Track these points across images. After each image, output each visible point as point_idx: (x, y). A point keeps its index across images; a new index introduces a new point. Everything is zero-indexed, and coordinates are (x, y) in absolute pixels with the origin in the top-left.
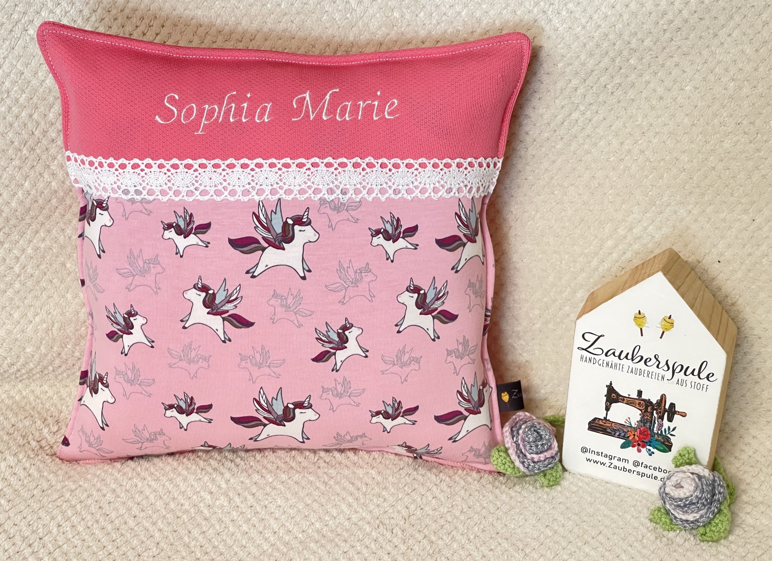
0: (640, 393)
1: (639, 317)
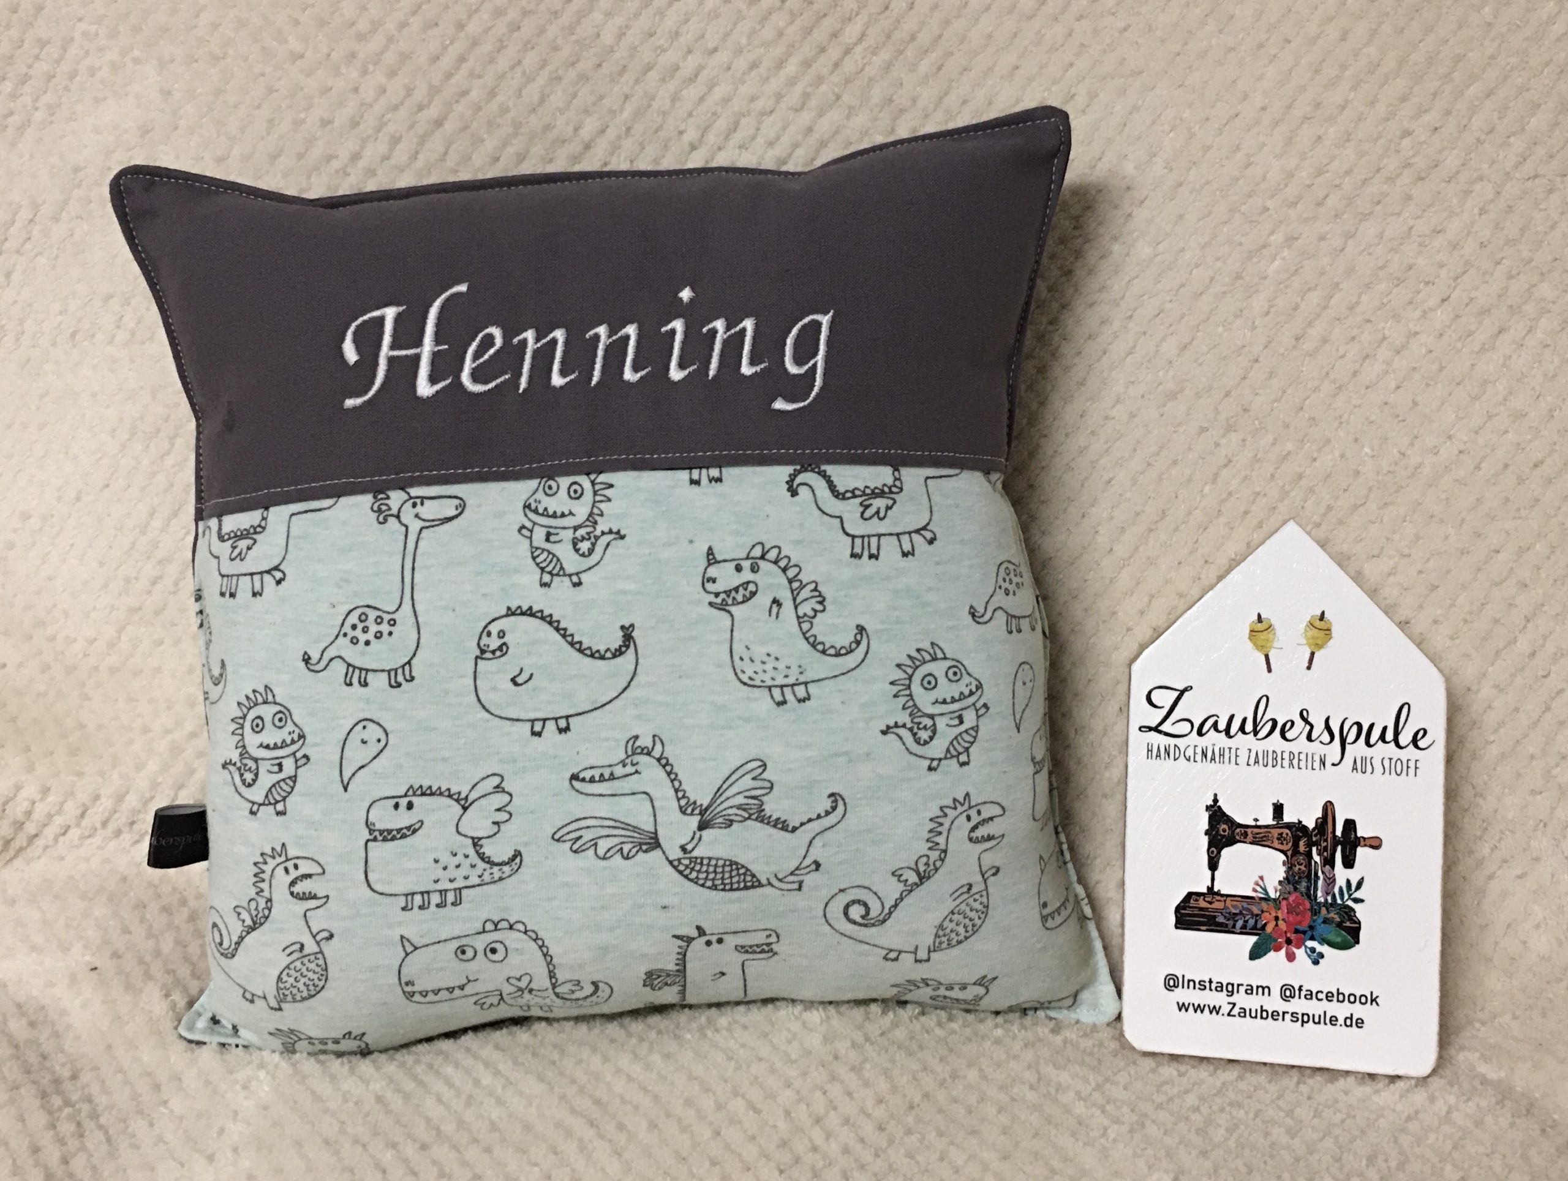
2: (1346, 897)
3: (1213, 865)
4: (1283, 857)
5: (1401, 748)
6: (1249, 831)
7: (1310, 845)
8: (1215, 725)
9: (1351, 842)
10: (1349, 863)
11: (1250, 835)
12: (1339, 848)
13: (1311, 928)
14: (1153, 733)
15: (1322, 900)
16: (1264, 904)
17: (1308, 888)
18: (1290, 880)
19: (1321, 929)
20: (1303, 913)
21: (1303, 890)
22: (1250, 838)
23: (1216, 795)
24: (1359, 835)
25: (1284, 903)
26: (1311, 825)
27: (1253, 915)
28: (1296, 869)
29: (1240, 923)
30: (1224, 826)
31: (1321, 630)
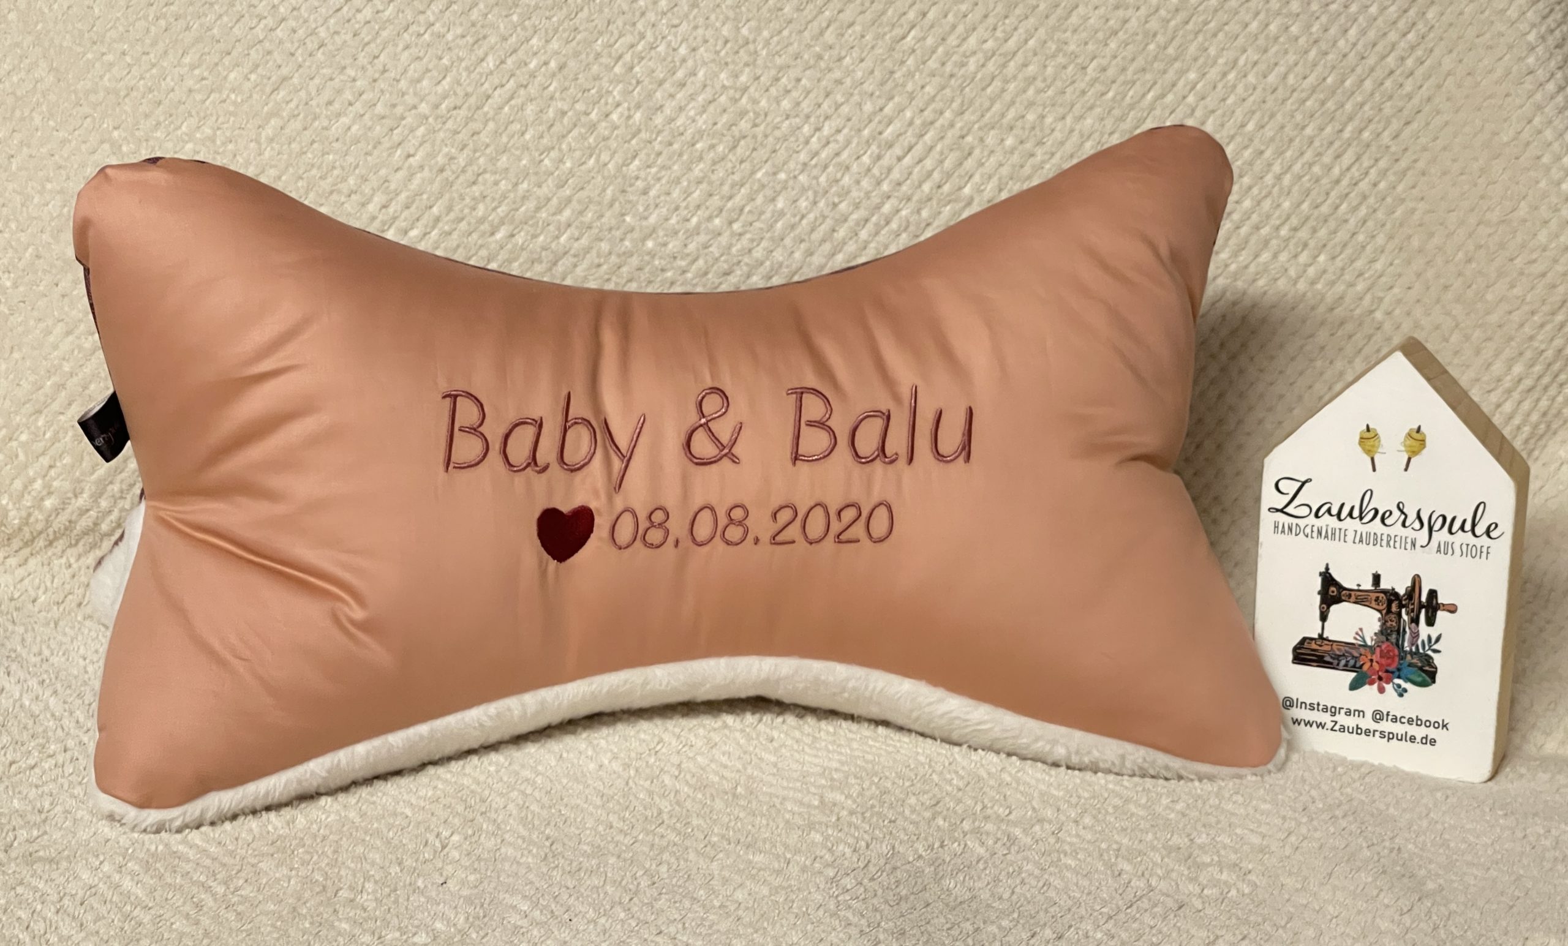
0: (1377, 578)
1: (1369, 439)
2: (1427, 647)
3: (1324, 617)
4: (1378, 615)
5: (1475, 536)
6: (1353, 593)
7: (1401, 606)
8: (1329, 511)
9: (1433, 606)
10: (1430, 622)
11: (1353, 597)
12: (1423, 611)
13: (1399, 670)
14: (1279, 514)
15: (1408, 649)
16: (1362, 650)
17: (1398, 640)
18: (1385, 632)
19: (1406, 671)
20: (1393, 658)
21: (1394, 641)
22: (1353, 599)
23: (1327, 564)
24: (1440, 601)
25: (1378, 650)
26: (1402, 591)
27: (1353, 657)
28: (1389, 624)
29: (1343, 662)
30: (1333, 589)
31: (1416, 440)
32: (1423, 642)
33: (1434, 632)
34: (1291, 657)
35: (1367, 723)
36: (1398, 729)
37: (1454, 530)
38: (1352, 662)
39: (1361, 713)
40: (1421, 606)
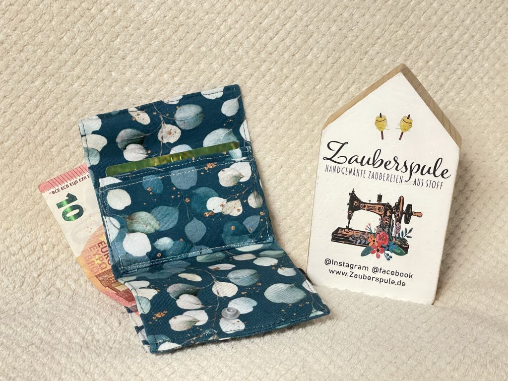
0: (380, 197)
1: (381, 120)
2: (404, 235)
3: (350, 217)
4: (380, 217)
5: (436, 177)
6: (366, 205)
7: (392, 213)
8: (356, 160)
9: (409, 213)
10: (407, 222)
11: (367, 207)
12: (404, 215)
13: (388, 246)
14: (329, 160)
15: (394, 235)
16: (369, 235)
17: (389, 231)
18: (382, 227)
19: (392, 247)
20: (385, 240)
21: (387, 231)
22: (366, 208)
23: (354, 189)
24: (413, 211)
25: (378, 235)
26: (393, 205)
27: (364, 239)
28: (384, 222)
29: (359, 241)
30: (356, 202)
31: (407, 122)
32: (402, 232)
33: (408, 227)
34: (331, 237)
35: (369, 273)
36: (386, 277)
37: (423, 173)
38: (363, 242)
39: (366, 268)
40: (403, 213)
